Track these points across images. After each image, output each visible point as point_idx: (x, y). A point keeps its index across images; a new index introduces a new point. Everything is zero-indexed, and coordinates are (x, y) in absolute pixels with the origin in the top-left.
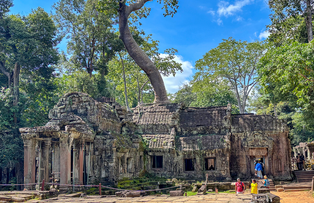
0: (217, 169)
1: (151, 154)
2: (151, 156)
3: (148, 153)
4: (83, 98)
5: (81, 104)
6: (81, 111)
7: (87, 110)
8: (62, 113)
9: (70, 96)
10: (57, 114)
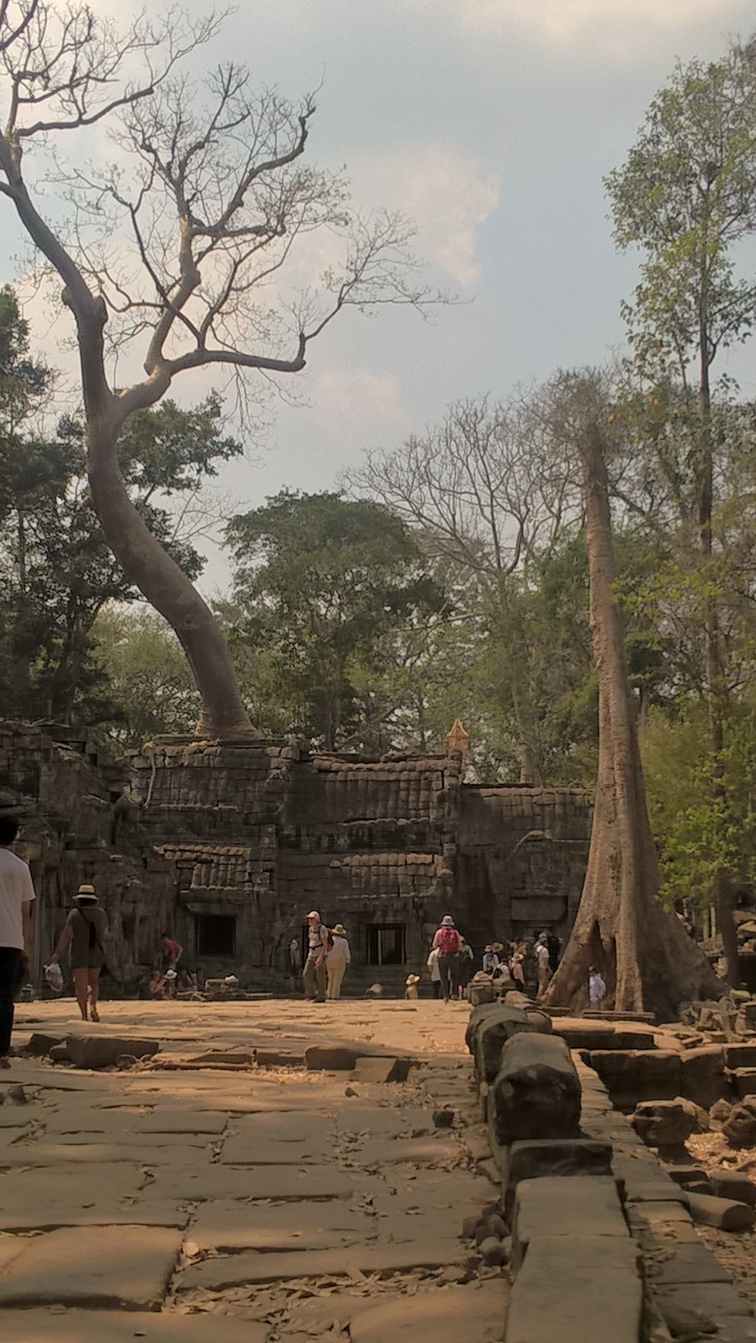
0: (408, 961)
1: (196, 908)
2: (196, 916)
3: (189, 906)
4: (27, 739)
5: (22, 758)
6: (20, 777)
7: (38, 777)
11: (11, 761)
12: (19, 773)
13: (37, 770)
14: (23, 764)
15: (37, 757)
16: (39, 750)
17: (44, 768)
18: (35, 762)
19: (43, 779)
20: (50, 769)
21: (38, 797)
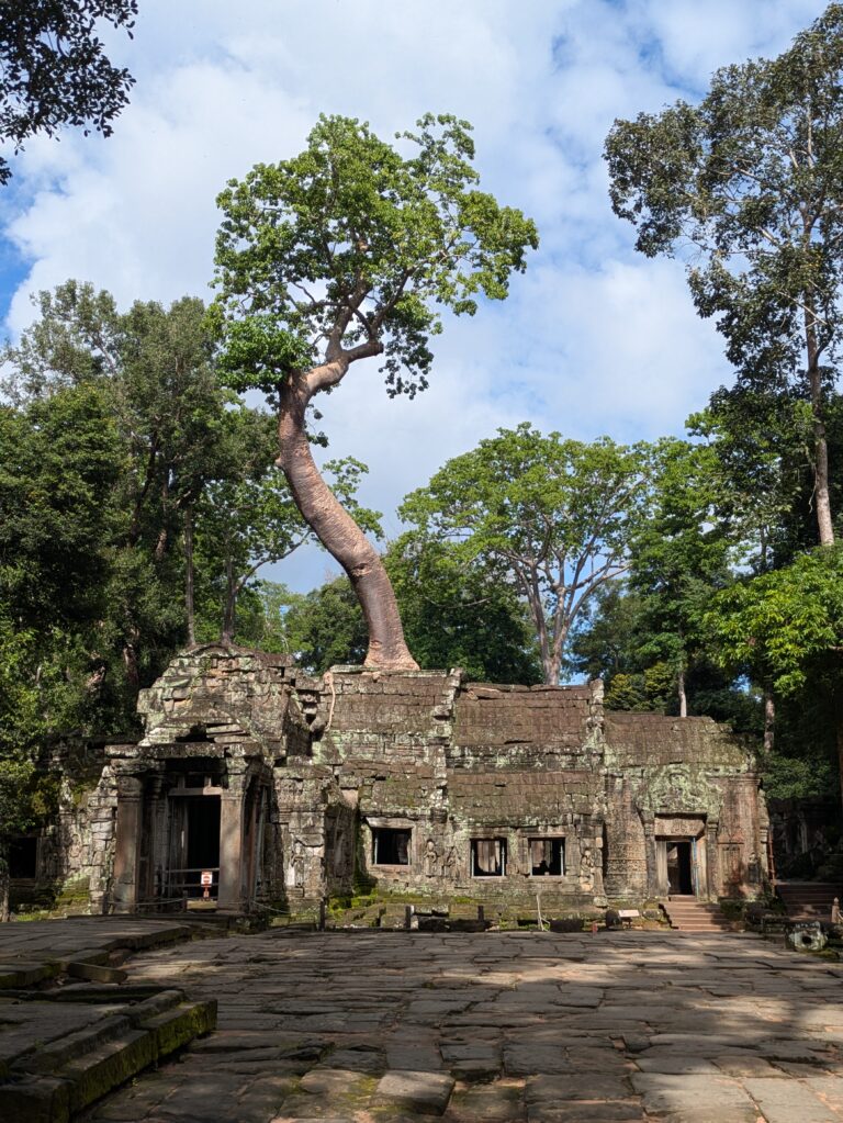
0: (568, 873)
3: (368, 819)
4: (241, 660)
5: (236, 678)
8: (176, 700)
9: (204, 655)
10: (162, 703)
11: (226, 681)
12: (233, 693)
13: (251, 689)
14: (237, 684)
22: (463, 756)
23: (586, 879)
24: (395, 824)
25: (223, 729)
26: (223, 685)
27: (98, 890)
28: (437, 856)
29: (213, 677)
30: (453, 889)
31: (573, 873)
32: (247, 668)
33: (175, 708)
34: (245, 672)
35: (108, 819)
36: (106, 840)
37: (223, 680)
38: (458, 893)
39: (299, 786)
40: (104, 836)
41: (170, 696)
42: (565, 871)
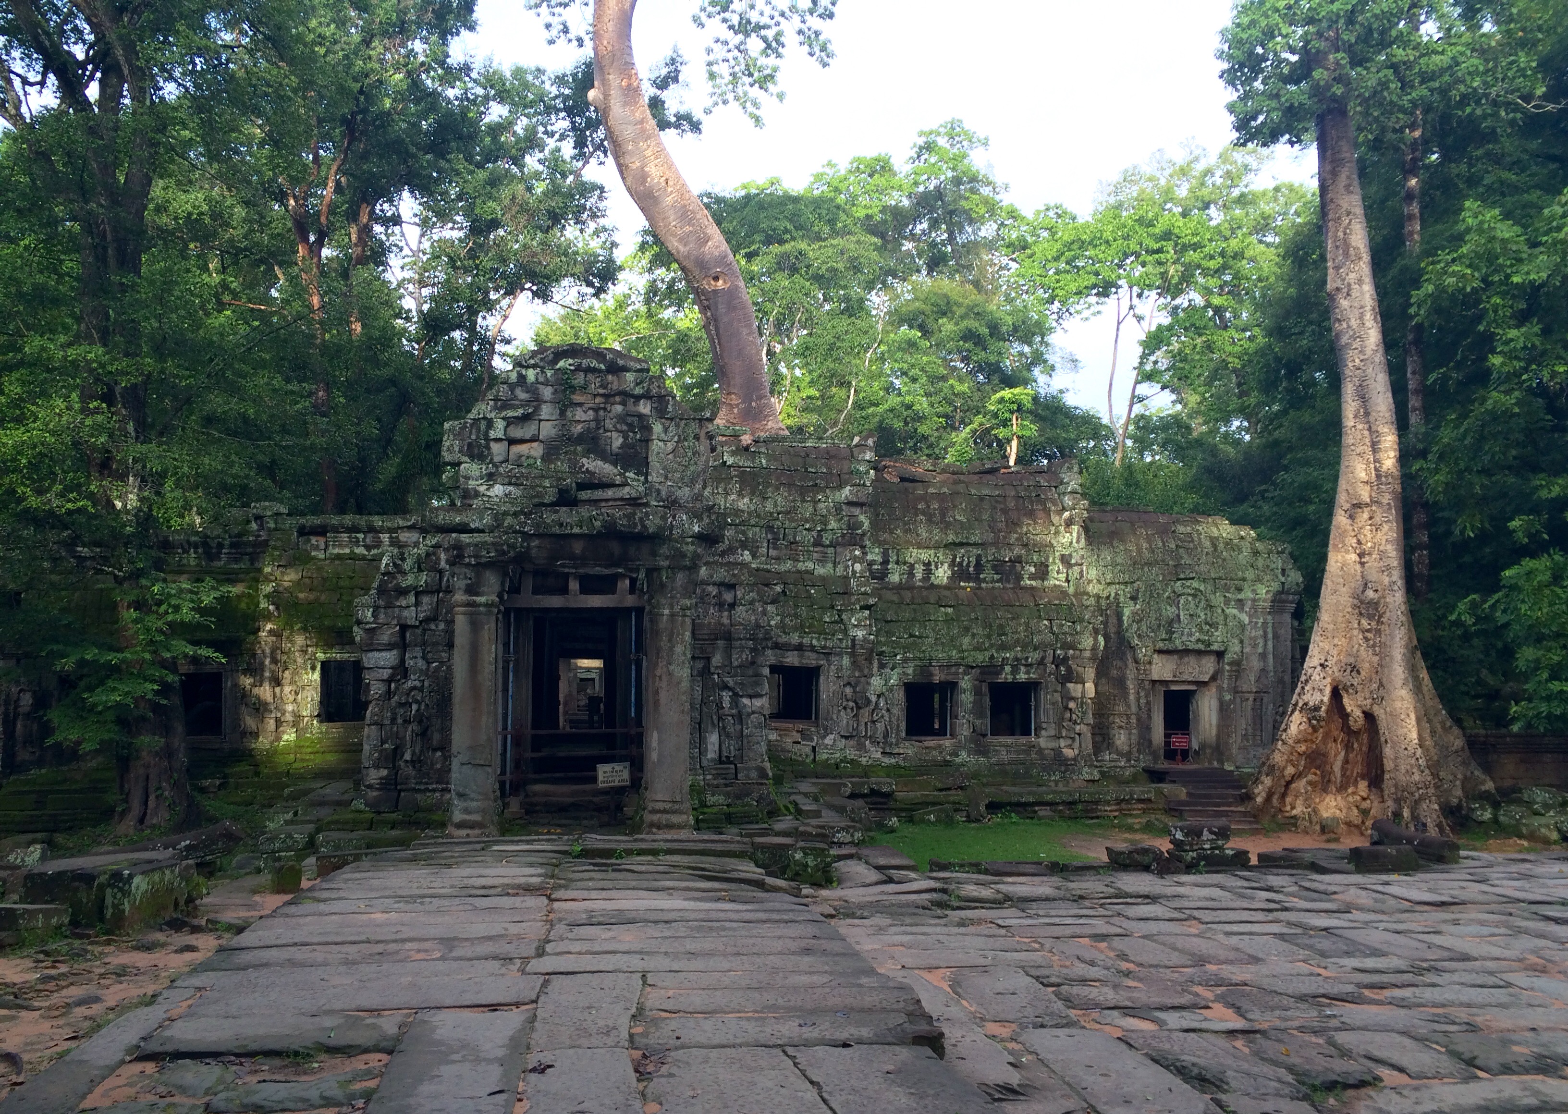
0: (1043, 733)
4: (630, 377)
5: (619, 408)
6: (617, 441)
7: (647, 441)
8: (512, 442)
9: (561, 364)
10: (488, 448)
11: (601, 413)
12: (615, 435)
13: (648, 429)
14: (621, 419)
15: (645, 408)
16: (647, 396)
17: (657, 428)
18: (641, 416)
19: (656, 446)
20: (666, 430)
21: (647, 475)
22: (886, 562)
23: (1069, 742)
24: (792, 659)
25: (610, 493)
26: (597, 420)
27: (377, 767)
28: (859, 708)
29: (580, 405)
30: (879, 755)
31: (1053, 733)
32: (638, 391)
33: (512, 456)
34: (638, 398)
35: (390, 647)
36: (389, 681)
37: (596, 410)
38: (887, 761)
39: (728, 597)
40: (386, 674)
41: (501, 435)
42: (1038, 729)
